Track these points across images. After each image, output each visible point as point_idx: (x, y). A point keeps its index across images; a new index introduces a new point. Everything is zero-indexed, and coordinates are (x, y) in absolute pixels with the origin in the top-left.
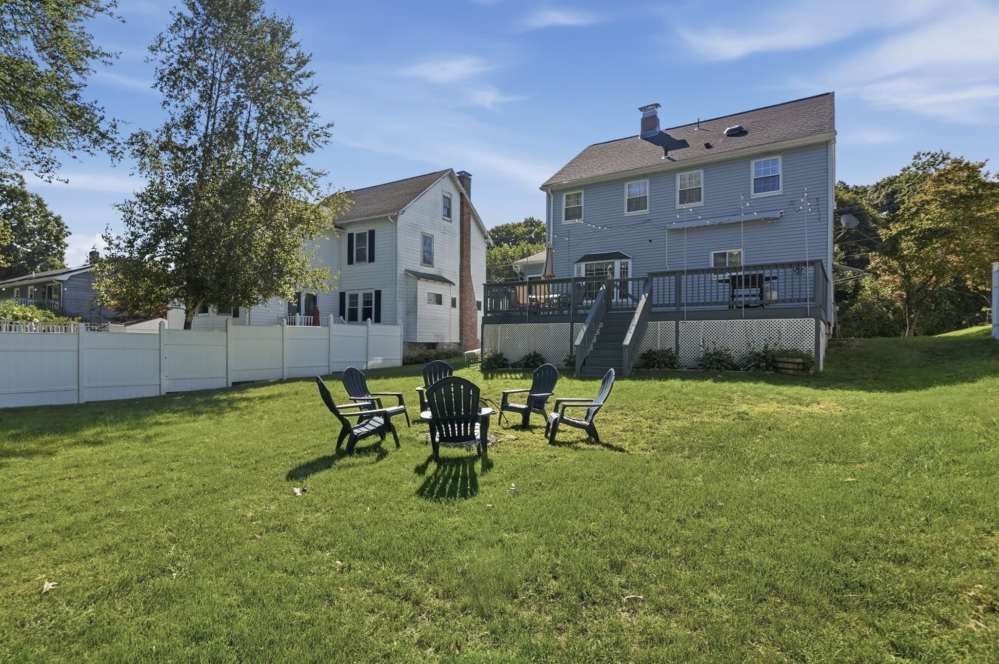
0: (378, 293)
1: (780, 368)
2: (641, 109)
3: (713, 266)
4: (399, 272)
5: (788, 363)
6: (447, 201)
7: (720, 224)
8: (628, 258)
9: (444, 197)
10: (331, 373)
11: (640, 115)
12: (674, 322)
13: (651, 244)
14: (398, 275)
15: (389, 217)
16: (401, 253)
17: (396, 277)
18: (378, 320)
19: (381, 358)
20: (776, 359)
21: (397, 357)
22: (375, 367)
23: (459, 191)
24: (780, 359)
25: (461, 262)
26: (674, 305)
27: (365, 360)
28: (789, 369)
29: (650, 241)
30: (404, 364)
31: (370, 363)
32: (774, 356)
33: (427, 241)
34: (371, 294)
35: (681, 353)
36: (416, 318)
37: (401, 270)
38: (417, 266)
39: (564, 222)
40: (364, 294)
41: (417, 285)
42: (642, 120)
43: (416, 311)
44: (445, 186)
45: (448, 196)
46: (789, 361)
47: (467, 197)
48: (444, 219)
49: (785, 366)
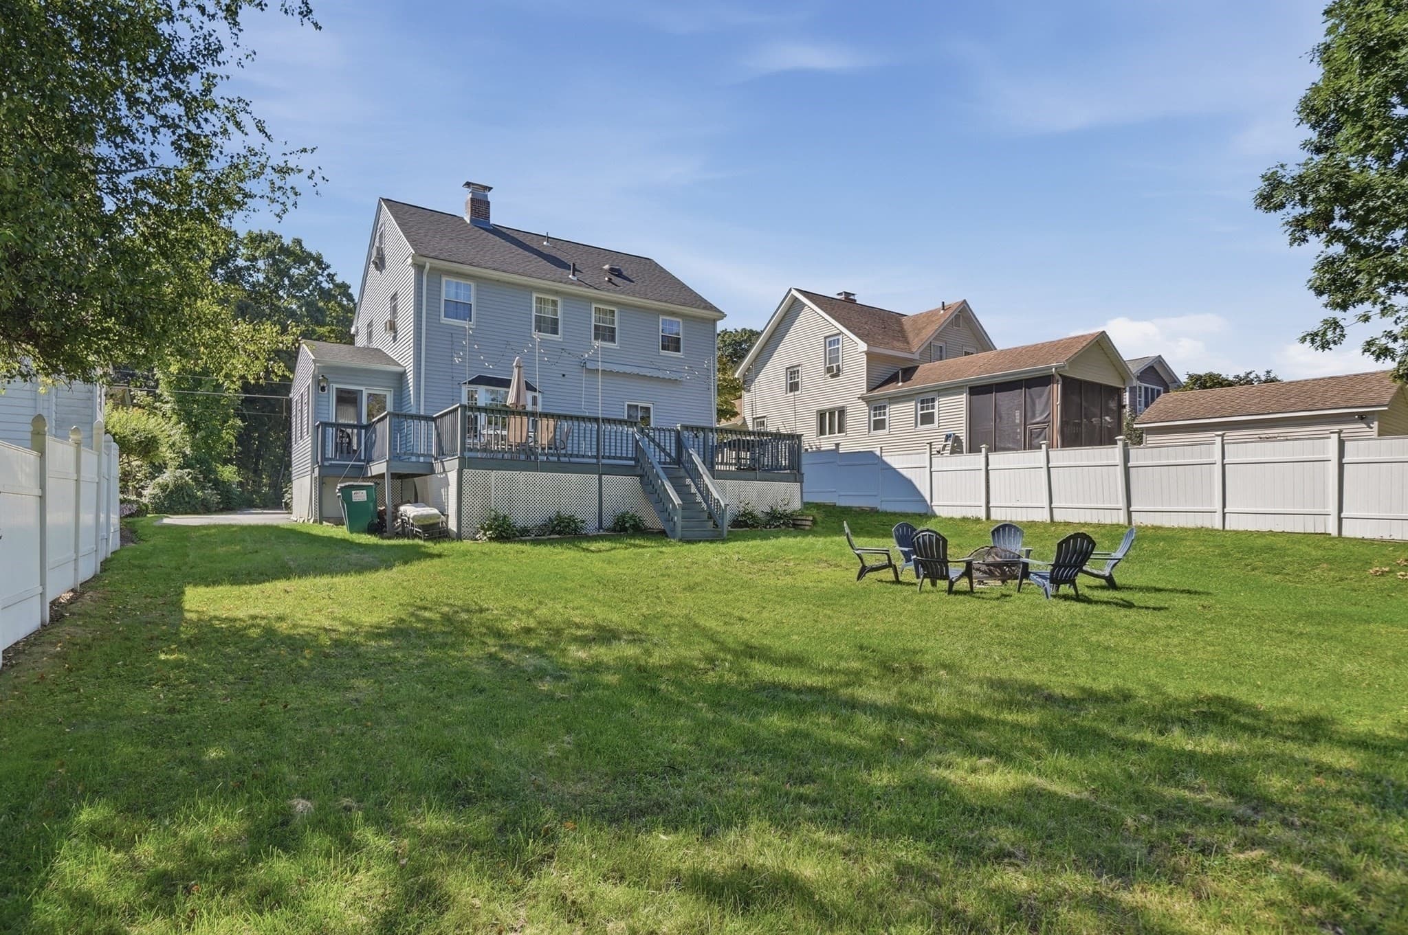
1: (798, 525)
5: (802, 519)
8: (536, 391)
11: (468, 193)
24: (796, 517)
28: (807, 526)
29: (564, 375)
32: (791, 515)
39: (444, 320)
42: (471, 199)
46: (806, 518)
49: (804, 523)
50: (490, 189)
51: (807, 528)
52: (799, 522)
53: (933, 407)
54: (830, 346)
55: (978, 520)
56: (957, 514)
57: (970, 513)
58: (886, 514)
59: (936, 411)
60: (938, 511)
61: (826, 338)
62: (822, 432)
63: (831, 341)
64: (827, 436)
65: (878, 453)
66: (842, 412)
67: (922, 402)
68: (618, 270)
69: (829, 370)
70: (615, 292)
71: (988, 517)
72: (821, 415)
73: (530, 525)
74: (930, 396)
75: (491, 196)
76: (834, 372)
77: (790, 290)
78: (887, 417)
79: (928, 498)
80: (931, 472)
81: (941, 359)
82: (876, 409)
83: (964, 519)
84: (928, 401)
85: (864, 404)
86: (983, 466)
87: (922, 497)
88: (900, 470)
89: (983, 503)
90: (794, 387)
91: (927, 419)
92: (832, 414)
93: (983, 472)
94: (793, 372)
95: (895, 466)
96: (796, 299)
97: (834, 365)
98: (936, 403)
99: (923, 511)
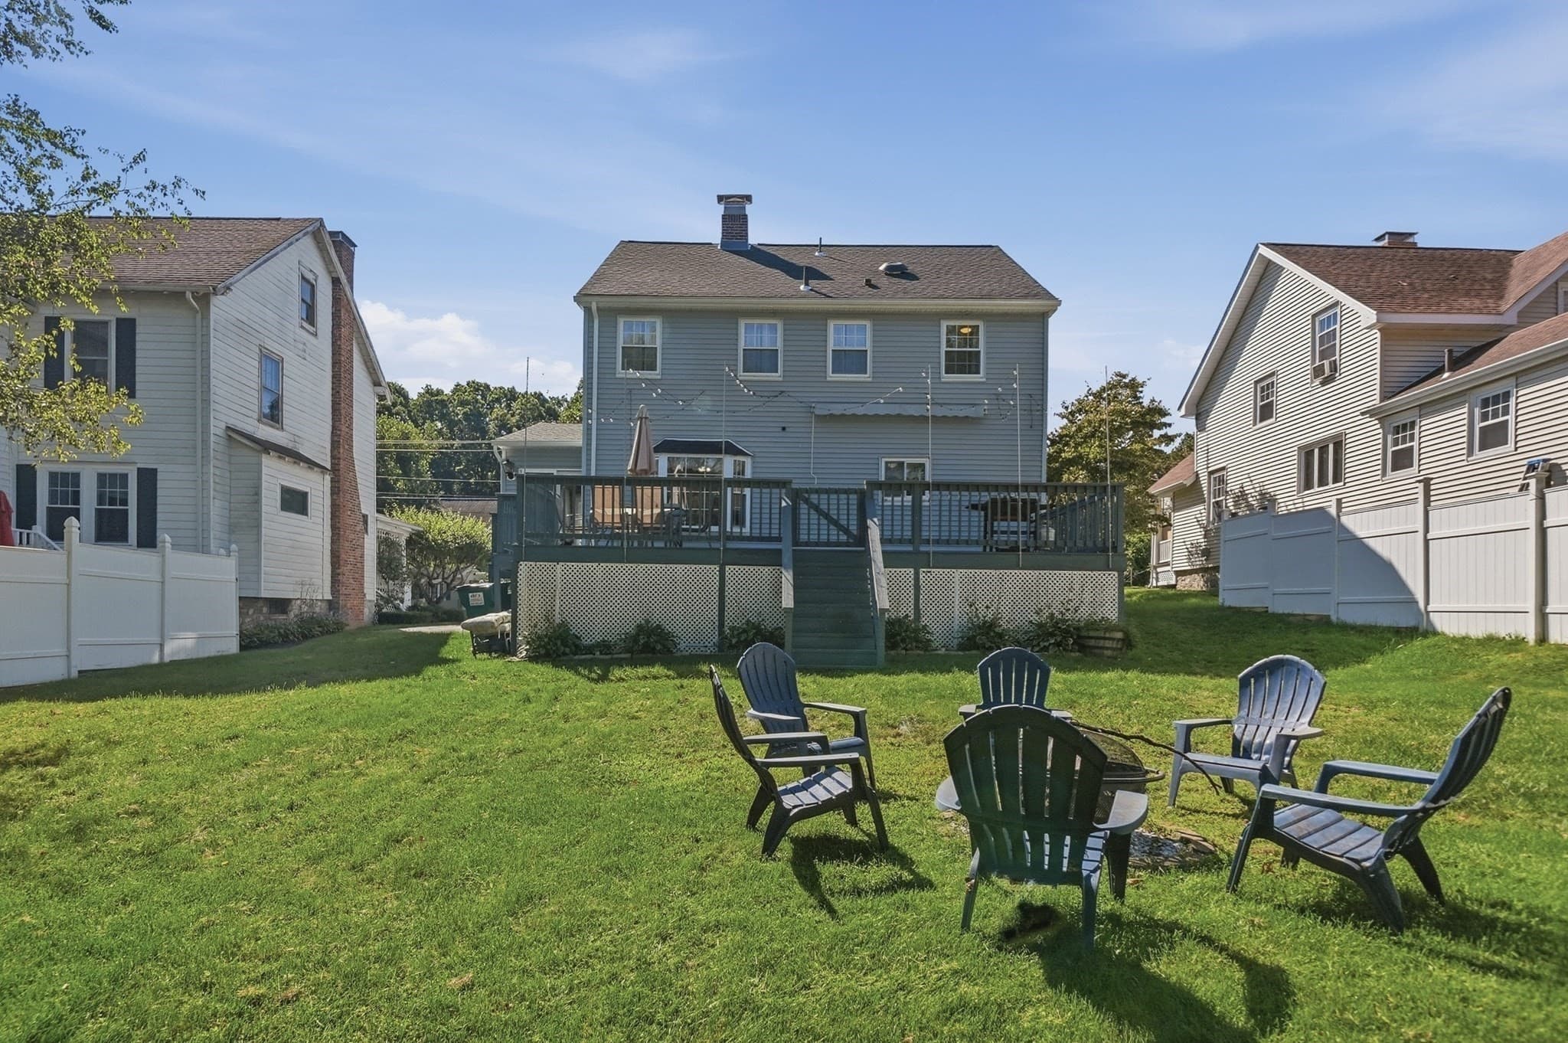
0: (148, 478)
1: (1089, 647)
2: (720, 198)
3: (883, 479)
4: (213, 430)
5: (1105, 638)
6: (309, 286)
7: (899, 415)
8: (747, 454)
9: (303, 278)
10: (74, 674)
11: (720, 209)
12: (912, 570)
13: (783, 434)
14: (212, 438)
15: (189, 295)
16: (221, 389)
17: (205, 442)
18: (148, 540)
19: (194, 635)
20: (1084, 633)
21: (227, 633)
22: (182, 657)
23: (330, 272)
24: (1092, 634)
25: (334, 427)
26: (910, 542)
27: (157, 640)
28: (1107, 648)
29: (784, 429)
30: (242, 648)
31: (167, 649)
32: (1078, 629)
33: (272, 364)
34: (124, 477)
35: (924, 621)
36: (258, 541)
37: (217, 428)
38: (250, 421)
39: (620, 373)
40: (101, 477)
41: (260, 464)
42: (724, 217)
43: (258, 526)
44: (305, 255)
45: (310, 276)
46: (1107, 635)
47: (347, 289)
48: (302, 327)
49: (1101, 643)
50: (748, 198)
51: (1109, 653)
52: (1092, 643)
53: (1506, 412)
54: (1322, 330)
55: (1517, 643)
56: (1477, 628)
57: (1504, 628)
58: (1345, 627)
59: (1511, 418)
60: (1442, 623)
61: (1314, 316)
62: (1308, 485)
63: (1326, 320)
64: (1317, 489)
65: (1333, 511)
66: (1339, 443)
67: (1485, 403)
68: (902, 268)
69: (1318, 372)
70: (873, 296)
71: (1542, 638)
72: (1307, 453)
73: (612, 638)
74: (1498, 389)
75: (749, 209)
76: (1326, 373)
77: (1257, 248)
78: (1415, 444)
79: (1420, 597)
80: (1427, 542)
81: (1557, 314)
82: (1397, 430)
83: (1490, 641)
84: (1496, 399)
85: (1374, 426)
86: (1531, 521)
87: (1409, 592)
88: (1371, 543)
89: (1530, 604)
90: (1266, 412)
91: (1493, 437)
92: (1323, 450)
93: (1531, 536)
94: (1265, 387)
95: (1361, 534)
96: (1269, 264)
97: (1326, 363)
98: (1512, 401)
99: (1411, 623)
